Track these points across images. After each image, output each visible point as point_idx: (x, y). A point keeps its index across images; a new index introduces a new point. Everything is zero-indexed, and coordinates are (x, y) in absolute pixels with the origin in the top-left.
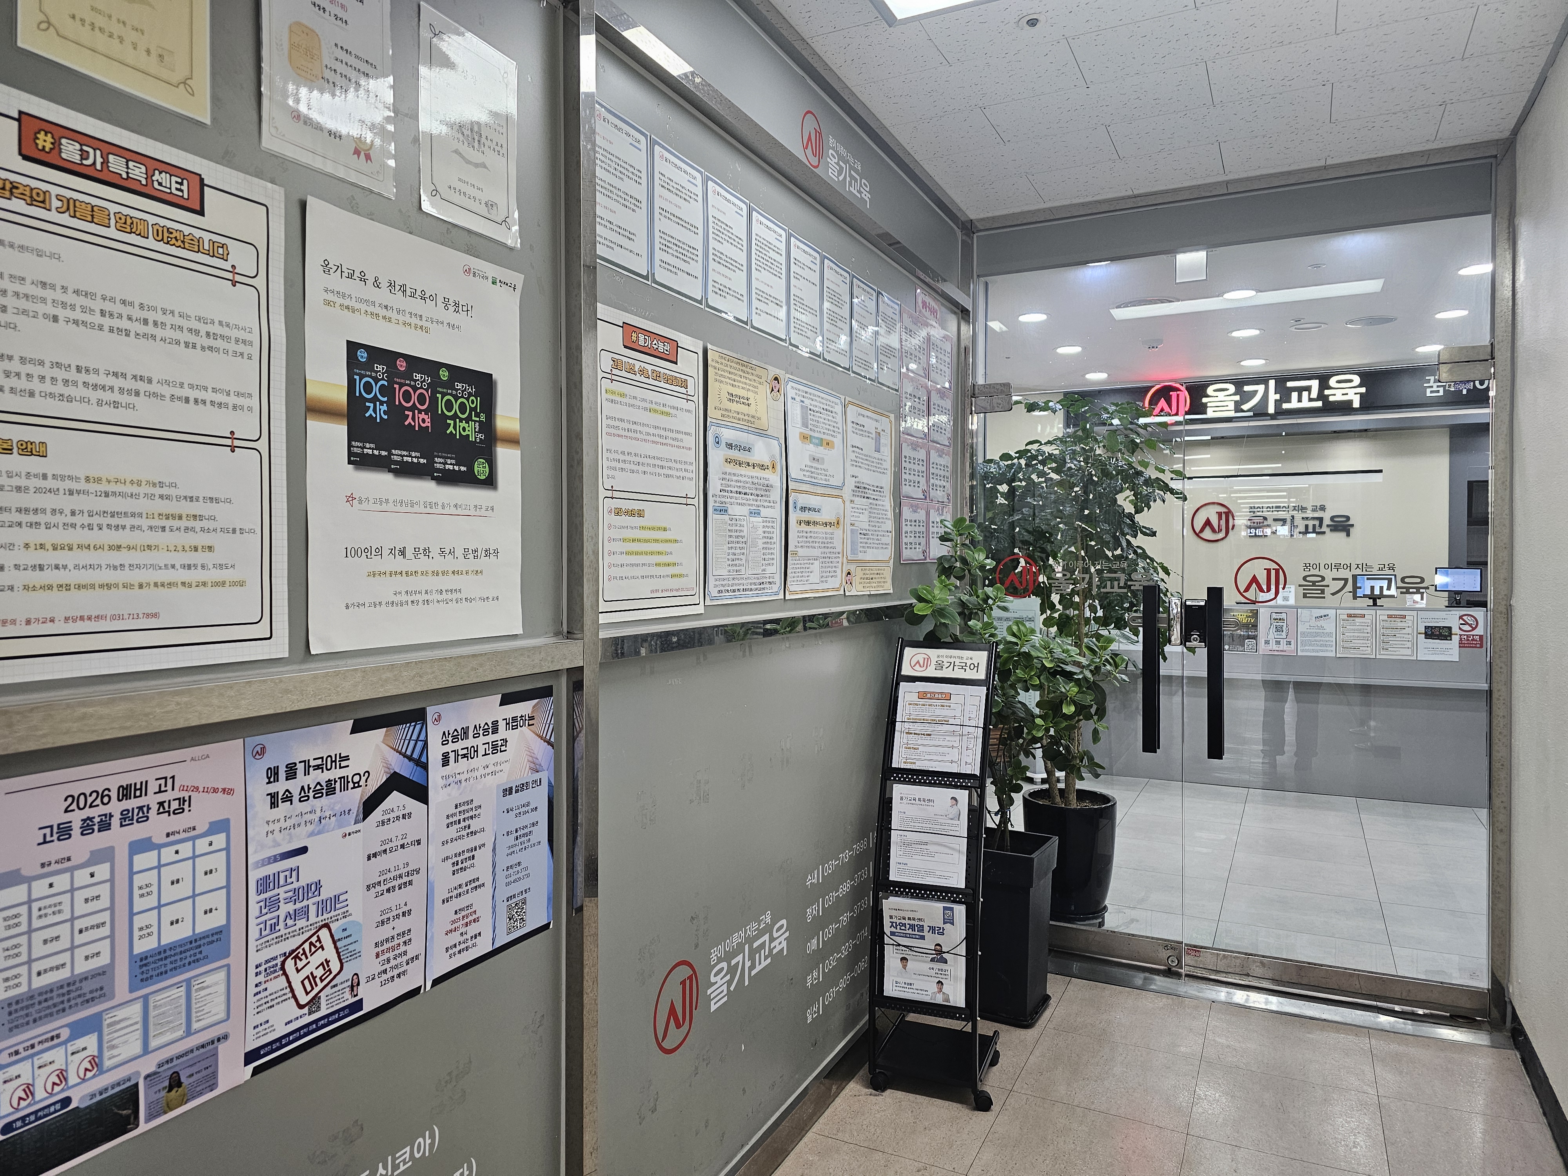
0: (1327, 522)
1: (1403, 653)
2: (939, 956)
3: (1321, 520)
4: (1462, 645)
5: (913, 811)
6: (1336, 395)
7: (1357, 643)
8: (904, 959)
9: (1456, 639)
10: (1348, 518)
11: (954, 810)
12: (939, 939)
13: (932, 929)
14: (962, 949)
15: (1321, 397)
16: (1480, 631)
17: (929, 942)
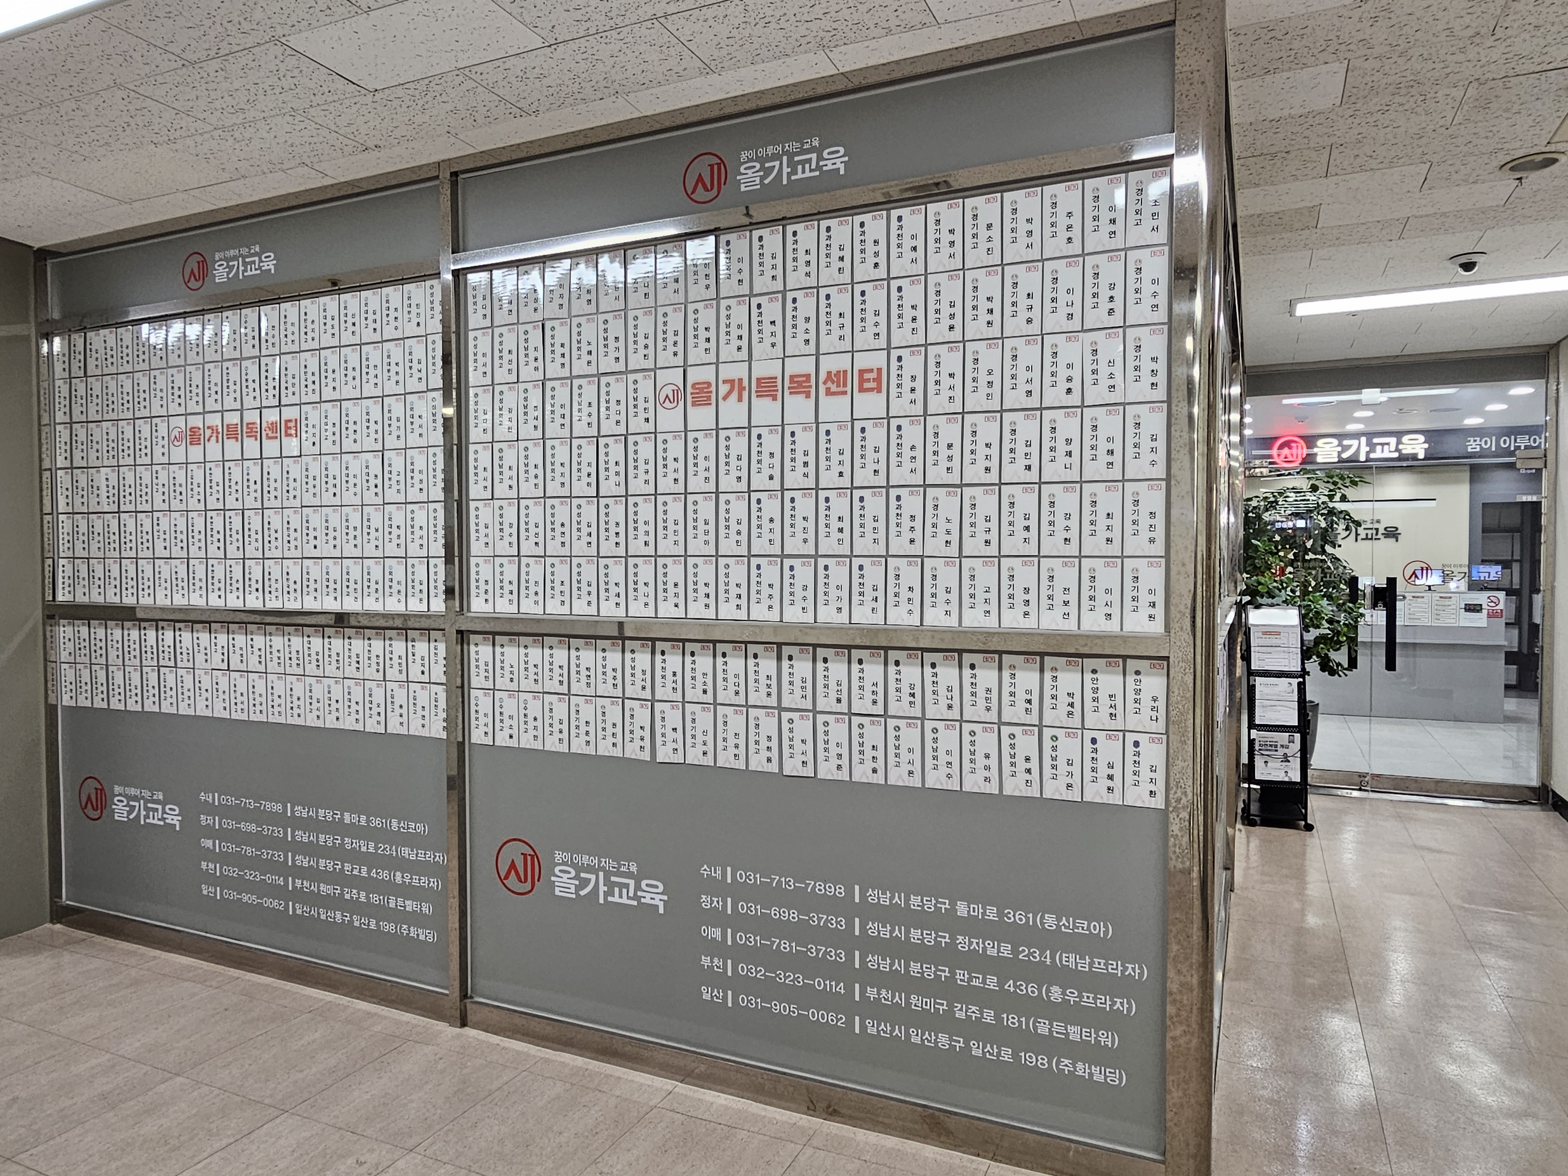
0: (1381, 531)
1: (1448, 621)
2: (1286, 759)
3: (1377, 530)
4: (1489, 616)
5: (1267, 690)
6: (1407, 450)
7: (1418, 615)
8: (1266, 762)
9: (1485, 612)
10: (1397, 529)
11: (1290, 690)
12: (1286, 751)
13: (1282, 746)
14: (1299, 755)
15: (1397, 450)
16: (1501, 606)
17: (1281, 752)
